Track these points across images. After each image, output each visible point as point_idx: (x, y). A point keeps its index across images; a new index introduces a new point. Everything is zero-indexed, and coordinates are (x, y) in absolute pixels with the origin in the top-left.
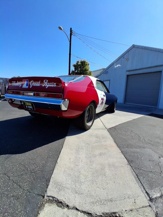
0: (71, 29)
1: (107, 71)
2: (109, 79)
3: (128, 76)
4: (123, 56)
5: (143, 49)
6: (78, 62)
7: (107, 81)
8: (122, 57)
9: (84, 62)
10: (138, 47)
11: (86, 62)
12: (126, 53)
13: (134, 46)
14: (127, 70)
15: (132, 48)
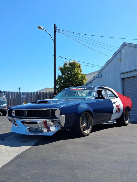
0: (55, 25)
1: (101, 74)
2: (104, 85)
3: (123, 79)
4: (116, 56)
6: (66, 64)
8: (115, 58)
9: (74, 63)
10: (129, 46)
11: (77, 62)
12: (118, 52)
13: (125, 44)
14: (121, 73)
15: (123, 46)
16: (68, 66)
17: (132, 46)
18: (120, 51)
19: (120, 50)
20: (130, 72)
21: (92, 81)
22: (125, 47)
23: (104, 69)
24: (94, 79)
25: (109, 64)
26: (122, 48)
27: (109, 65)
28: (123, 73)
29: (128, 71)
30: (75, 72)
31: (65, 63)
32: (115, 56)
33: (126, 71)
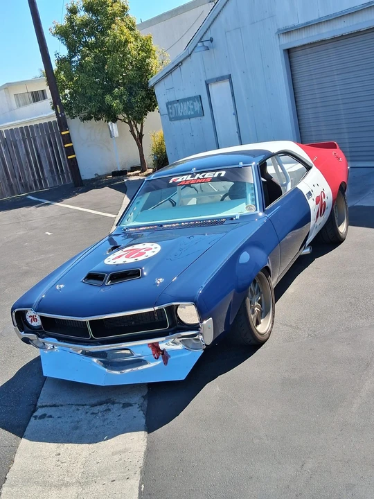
1: (206, 37)
2: (226, 73)
3: (289, 52)
6: (74, 10)
7: (221, 79)
14: (279, 30)
16: (82, 15)
20: (307, 26)
23: (218, 18)
24: (187, 54)
28: (287, 32)
29: (302, 21)
30: (115, 37)
31: (70, 6)
33: (295, 23)
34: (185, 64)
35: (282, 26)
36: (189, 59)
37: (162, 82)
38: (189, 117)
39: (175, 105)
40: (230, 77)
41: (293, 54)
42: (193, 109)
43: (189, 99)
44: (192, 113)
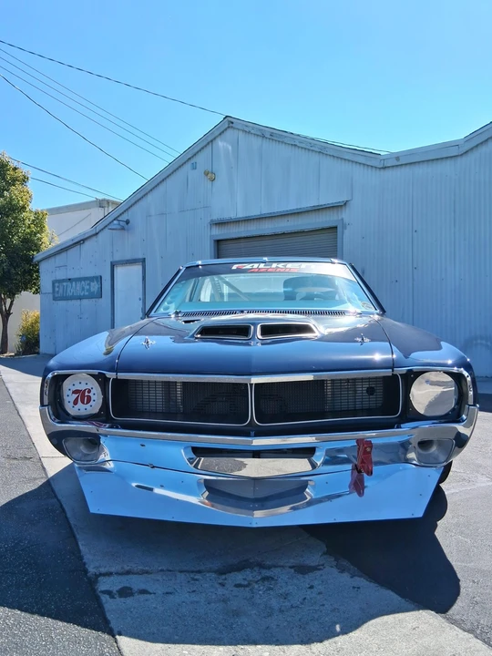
1: (125, 217)
2: (141, 256)
4: (193, 161)
5: (264, 137)
7: (132, 262)
8: (188, 166)
10: (247, 129)
11: (13, 164)
12: (203, 148)
13: (229, 123)
14: (212, 221)
15: (222, 129)
17: (259, 133)
18: (208, 143)
19: (208, 141)
20: (247, 220)
21: (84, 240)
22: (229, 133)
23: (141, 203)
24: (94, 233)
25: (164, 184)
26: (220, 134)
27: (162, 188)
28: (221, 223)
29: (241, 215)
32: (190, 159)
33: (233, 215)
34: (87, 243)
35: (216, 216)
36: (94, 238)
37: (52, 260)
38: (80, 298)
39: (65, 284)
40: (143, 261)
41: (223, 246)
42: (89, 290)
43: (85, 279)
44: (87, 293)
